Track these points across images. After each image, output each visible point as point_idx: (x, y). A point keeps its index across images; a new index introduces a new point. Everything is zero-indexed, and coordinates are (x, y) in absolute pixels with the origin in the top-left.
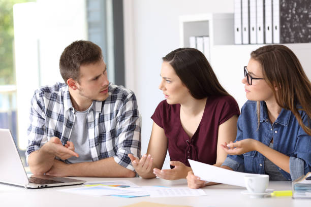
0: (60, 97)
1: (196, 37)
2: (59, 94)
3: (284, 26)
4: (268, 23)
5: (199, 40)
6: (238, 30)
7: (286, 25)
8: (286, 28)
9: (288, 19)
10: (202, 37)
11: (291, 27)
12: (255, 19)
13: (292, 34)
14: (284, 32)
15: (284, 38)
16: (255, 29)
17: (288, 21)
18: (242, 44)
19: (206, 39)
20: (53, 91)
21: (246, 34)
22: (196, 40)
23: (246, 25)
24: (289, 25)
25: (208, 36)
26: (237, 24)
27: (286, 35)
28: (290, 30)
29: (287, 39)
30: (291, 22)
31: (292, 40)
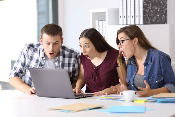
0: (39, 50)
1: (99, 21)
2: (38, 49)
3: (145, 16)
4: (137, 14)
5: (101, 22)
6: (121, 17)
7: (146, 15)
8: (146, 16)
9: (147, 12)
10: (102, 20)
11: (149, 16)
12: (130, 12)
13: (149, 20)
14: (145, 19)
15: (145, 22)
16: (130, 17)
17: (147, 13)
18: (123, 24)
19: (104, 21)
20: (35, 47)
21: (125, 19)
22: (99, 22)
23: (125, 14)
24: (147, 15)
25: (105, 20)
26: (121, 14)
27: (146, 20)
28: (148, 18)
29: (147, 22)
30: (148, 13)
31: (149, 23)
